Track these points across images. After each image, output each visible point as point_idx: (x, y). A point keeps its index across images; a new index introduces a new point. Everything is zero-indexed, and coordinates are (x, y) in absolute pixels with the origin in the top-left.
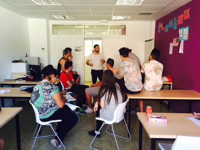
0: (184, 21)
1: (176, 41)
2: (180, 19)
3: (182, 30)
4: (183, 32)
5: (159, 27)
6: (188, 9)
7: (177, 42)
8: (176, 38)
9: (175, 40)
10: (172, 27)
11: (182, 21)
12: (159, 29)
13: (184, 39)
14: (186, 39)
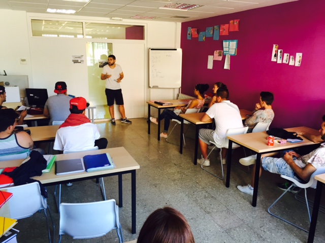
0: (229, 32)
1: (218, 54)
2: (225, 29)
3: (228, 43)
4: (229, 46)
5: (188, 32)
6: (235, 20)
7: (220, 55)
8: (218, 51)
9: (216, 53)
10: (212, 36)
11: (228, 32)
12: (189, 35)
13: (231, 53)
14: (233, 53)
